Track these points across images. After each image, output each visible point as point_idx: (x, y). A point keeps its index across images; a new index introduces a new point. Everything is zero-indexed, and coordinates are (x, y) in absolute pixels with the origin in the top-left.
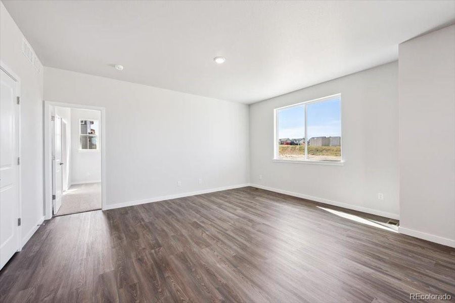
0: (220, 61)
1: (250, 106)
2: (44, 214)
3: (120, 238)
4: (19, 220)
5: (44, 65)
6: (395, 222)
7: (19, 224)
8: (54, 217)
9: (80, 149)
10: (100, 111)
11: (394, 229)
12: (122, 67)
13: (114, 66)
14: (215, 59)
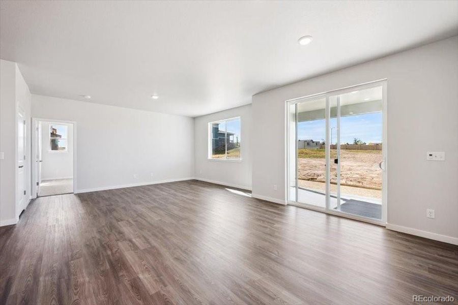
0: (155, 97)
1: (194, 118)
2: (32, 195)
3: (88, 204)
4: (25, 192)
5: (31, 93)
6: (250, 192)
7: (25, 194)
8: (38, 197)
9: (50, 150)
10: (72, 125)
11: (249, 195)
12: (89, 97)
13: (84, 96)
14: (152, 96)
